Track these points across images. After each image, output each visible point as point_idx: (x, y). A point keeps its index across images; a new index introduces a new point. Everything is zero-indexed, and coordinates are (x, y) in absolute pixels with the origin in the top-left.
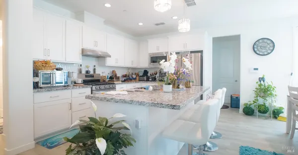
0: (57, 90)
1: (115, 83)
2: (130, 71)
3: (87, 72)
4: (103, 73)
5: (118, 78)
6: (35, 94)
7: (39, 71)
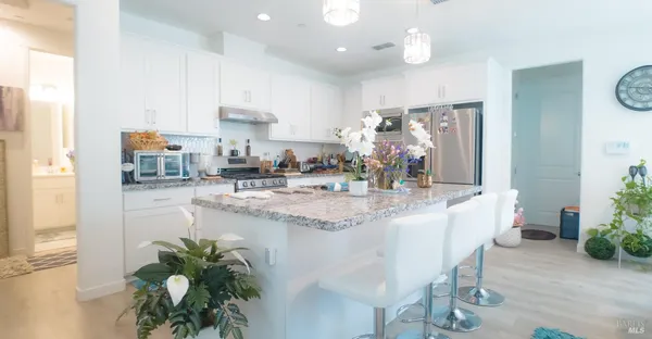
0: (166, 187)
1: (286, 174)
2: (324, 150)
3: (233, 153)
4: (266, 154)
5: (296, 166)
6: (125, 194)
7: (135, 152)
